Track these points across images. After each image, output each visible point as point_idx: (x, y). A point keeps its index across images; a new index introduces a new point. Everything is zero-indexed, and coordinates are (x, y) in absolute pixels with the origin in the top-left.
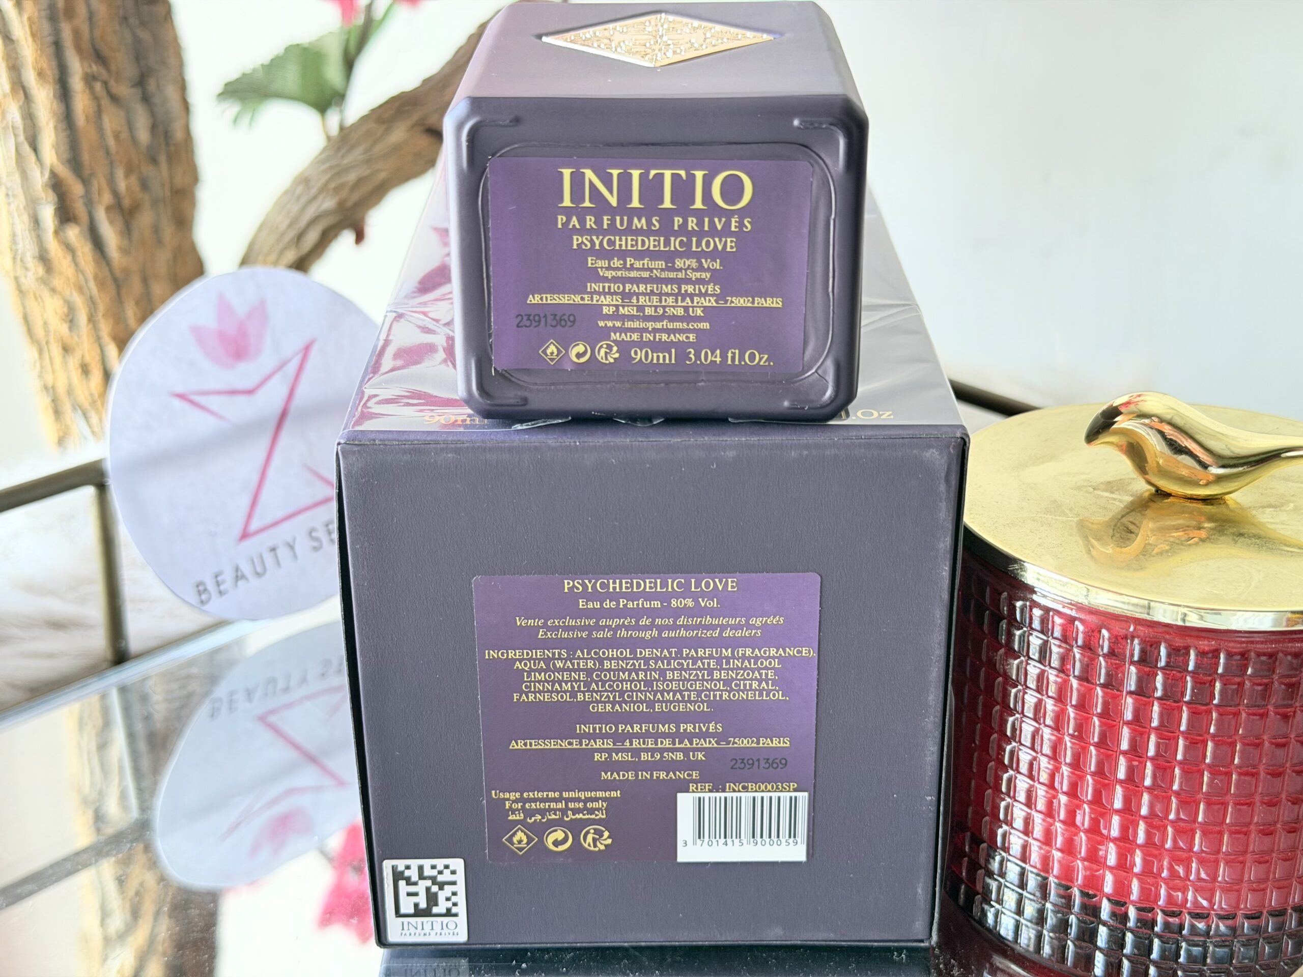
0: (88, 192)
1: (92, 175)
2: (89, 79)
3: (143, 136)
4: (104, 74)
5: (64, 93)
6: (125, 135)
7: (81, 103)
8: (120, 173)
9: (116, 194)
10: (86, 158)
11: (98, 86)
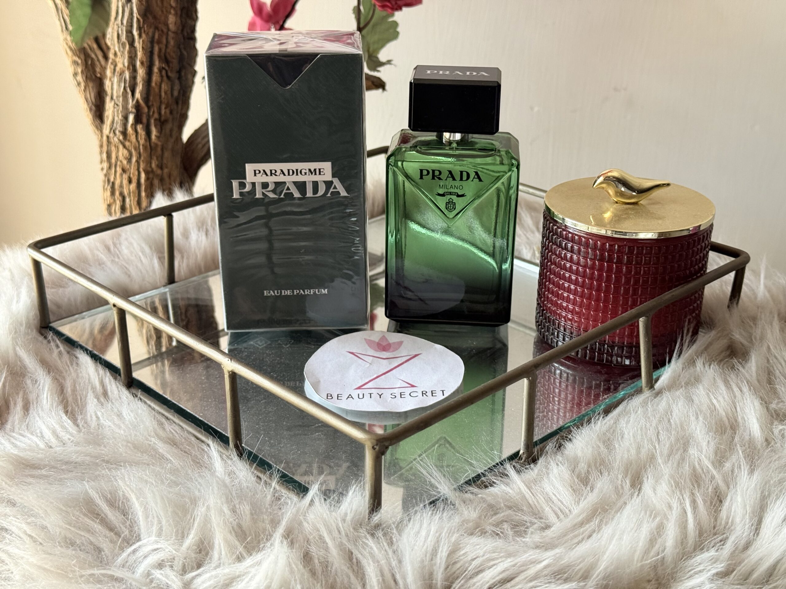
0: (149, 111)
1: (153, 105)
2: (160, 70)
3: (176, 93)
4: (167, 68)
5: (149, 73)
6: (169, 92)
7: (155, 78)
8: (163, 107)
9: (160, 114)
10: (151, 98)
11: (164, 73)
